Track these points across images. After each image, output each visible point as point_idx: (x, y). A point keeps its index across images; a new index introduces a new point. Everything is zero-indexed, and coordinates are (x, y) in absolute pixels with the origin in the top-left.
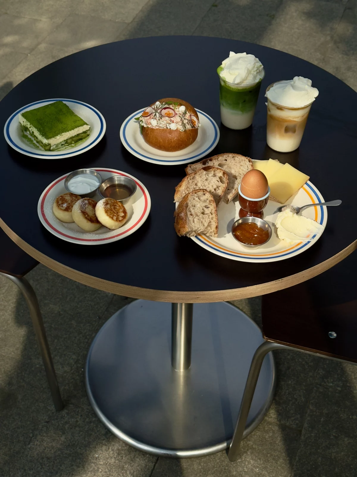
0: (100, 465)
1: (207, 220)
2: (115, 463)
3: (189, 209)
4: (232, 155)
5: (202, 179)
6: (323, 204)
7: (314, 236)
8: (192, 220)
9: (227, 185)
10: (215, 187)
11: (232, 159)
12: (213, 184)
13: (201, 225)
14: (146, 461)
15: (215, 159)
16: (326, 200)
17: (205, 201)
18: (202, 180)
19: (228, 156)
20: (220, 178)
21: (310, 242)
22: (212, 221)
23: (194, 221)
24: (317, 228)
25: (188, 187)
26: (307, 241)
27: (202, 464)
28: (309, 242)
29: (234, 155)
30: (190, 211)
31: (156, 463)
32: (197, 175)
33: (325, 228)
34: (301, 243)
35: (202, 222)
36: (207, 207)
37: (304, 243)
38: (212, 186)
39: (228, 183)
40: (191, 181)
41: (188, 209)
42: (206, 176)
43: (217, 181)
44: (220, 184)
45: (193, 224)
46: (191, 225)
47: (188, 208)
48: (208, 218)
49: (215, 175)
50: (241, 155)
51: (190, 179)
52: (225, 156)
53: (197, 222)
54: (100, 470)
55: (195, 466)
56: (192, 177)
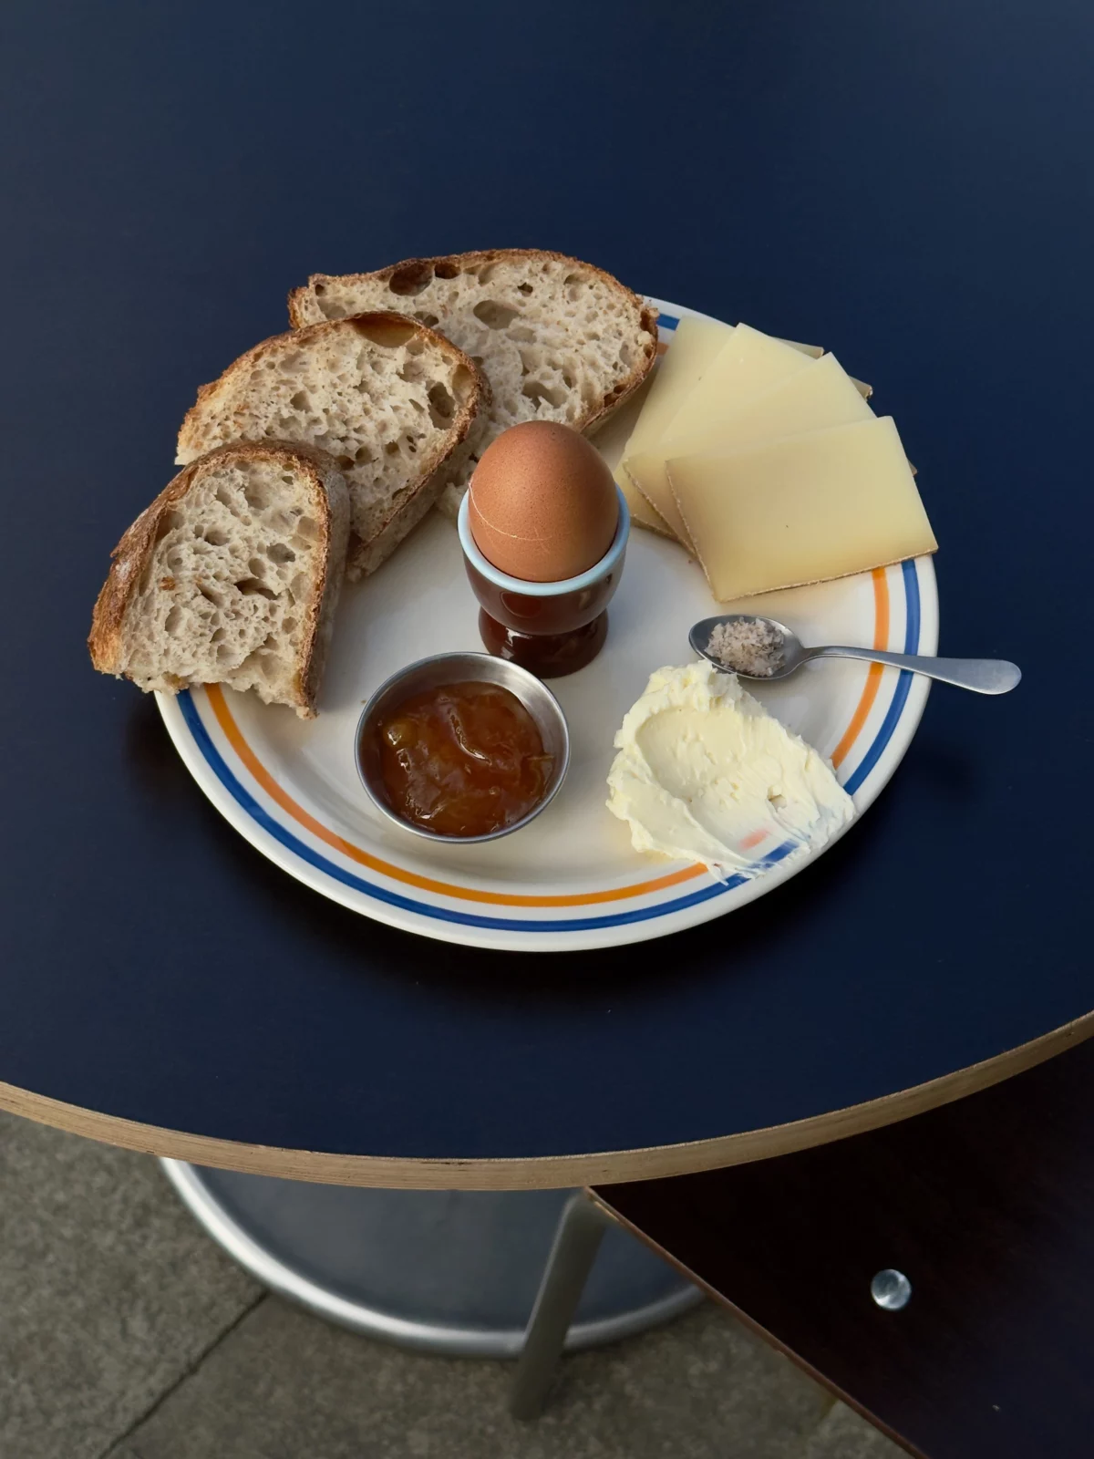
0: (61, 1238)
1: (251, 632)
2: (111, 1249)
3: (169, 546)
4: (570, 267)
5: (337, 381)
6: (924, 663)
7: (779, 854)
8: (164, 614)
9: (455, 439)
10: (394, 434)
11: (562, 290)
12: (388, 414)
13: (202, 650)
14: (222, 1286)
15: (471, 272)
16: (950, 645)
17: (280, 519)
18: (334, 386)
19: (545, 269)
20: (436, 394)
21: (744, 880)
22: (282, 639)
23: (170, 625)
24: (818, 805)
25: (247, 406)
26: (731, 870)
27: (411, 1378)
28: (735, 881)
29: (578, 269)
30: (176, 563)
31: (251, 1307)
32: (316, 347)
33: (858, 815)
34: (699, 870)
35: (217, 636)
36: (281, 555)
37: (715, 877)
38: (383, 427)
39: (464, 427)
40: (269, 379)
41: (161, 548)
42: (359, 367)
43: (410, 406)
44: (426, 425)
45: (161, 636)
46: (146, 642)
47: (164, 541)
48: (266, 619)
49: (410, 373)
50: (611, 279)
51: (272, 366)
52: (528, 265)
53: (189, 627)
54: (51, 1258)
55: (383, 1378)
56: (280, 357)
